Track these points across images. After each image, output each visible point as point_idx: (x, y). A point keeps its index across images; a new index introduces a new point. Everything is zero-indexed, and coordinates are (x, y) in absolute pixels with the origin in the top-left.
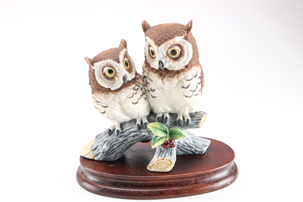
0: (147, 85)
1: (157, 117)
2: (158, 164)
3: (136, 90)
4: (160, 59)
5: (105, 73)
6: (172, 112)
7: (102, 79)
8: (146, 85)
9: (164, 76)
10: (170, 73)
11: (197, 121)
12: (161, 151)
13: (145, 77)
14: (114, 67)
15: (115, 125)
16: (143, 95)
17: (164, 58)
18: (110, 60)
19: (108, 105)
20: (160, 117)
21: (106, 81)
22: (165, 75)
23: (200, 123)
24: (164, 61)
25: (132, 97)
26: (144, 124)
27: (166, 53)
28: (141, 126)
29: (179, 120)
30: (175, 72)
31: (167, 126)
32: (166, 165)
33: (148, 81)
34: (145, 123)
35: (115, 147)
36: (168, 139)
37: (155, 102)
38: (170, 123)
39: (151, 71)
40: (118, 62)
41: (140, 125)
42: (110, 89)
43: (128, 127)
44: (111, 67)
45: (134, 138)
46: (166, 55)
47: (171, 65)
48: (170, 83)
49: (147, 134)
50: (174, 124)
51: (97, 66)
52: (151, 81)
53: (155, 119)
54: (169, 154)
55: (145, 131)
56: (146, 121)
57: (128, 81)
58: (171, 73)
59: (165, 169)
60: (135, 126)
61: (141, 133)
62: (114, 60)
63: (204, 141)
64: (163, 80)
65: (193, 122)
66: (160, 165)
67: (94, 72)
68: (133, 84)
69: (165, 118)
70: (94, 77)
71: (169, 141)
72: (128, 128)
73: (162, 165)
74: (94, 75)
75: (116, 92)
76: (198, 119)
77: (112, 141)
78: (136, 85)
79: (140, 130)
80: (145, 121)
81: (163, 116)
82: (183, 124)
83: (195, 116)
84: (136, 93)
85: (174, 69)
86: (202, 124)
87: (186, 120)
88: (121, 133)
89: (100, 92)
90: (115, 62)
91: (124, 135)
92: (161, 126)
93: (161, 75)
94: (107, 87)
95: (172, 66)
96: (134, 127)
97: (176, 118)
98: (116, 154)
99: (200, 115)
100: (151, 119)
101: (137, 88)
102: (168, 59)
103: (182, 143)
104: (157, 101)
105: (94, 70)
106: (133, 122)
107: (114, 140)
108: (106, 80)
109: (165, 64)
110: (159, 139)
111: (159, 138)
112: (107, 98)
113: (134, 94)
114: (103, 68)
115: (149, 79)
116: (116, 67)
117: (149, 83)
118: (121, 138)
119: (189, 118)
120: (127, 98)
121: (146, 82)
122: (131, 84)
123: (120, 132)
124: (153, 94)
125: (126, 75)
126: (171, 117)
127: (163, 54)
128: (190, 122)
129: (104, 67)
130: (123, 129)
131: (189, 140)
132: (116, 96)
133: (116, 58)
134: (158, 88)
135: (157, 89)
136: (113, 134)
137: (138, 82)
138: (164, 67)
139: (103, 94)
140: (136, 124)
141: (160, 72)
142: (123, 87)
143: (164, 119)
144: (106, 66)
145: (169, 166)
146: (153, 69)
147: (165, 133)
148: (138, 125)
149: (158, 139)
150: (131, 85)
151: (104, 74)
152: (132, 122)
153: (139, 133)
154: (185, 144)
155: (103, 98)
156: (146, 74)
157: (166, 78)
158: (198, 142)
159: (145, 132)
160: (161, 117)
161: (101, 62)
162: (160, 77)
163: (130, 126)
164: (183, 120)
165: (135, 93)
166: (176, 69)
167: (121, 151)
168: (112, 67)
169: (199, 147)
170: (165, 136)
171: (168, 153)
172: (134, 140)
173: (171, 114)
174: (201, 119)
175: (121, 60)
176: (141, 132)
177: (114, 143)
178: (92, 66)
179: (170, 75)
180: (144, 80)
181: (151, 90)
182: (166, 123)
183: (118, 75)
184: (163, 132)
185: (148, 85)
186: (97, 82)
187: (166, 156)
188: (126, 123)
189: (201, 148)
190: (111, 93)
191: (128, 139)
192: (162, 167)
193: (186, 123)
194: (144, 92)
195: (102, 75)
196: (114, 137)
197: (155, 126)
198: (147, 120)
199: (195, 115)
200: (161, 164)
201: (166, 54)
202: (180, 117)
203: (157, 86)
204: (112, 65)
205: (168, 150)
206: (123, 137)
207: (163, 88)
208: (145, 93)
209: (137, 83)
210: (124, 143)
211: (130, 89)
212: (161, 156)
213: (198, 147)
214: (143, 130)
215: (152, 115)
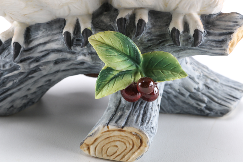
1: (119, 17)
2: (107, 141)
6: (158, 9)
11: (222, 38)
12: (120, 106)
15: (13, 31)
20: (125, 19)
23: (230, 43)
26: (83, 32)
28: (74, 39)
29: (174, 29)
31: (141, 44)
32: (128, 145)
34: (86, 30)
35: (10, 84)
36: (139, 77)
38: (150, 38)
41: (72, 35)
43: (43, 37)
45: (56, 68)
49: (87, 59)
50: (159, 40)
53: (112, 23)
54: (138, 116)
55: (85, 51)
56: (89, 26)
59: (124, 157)
60: (60, 37)
61: (74, 56)
63: (231, 87)
65: (211, 38)
66: (113, 144)
69: (136, 23)
71: (140, 84)
72: (41, 41)
73: (117, 143)
76: (224, 31)
77: (2, 69)
79: (72, 48)
80: (86, 25)
81: (133, 17)
82: (184, 41)
83: (218, 22)
86: (232, 45)
87: (192, 33)
88: (25, 51)
91: (32, 58)
92: (125, 43)
96: (56, 40)
97: (168, 25)
98: (13, 101)
99: (230, 21)
100: (102, 22)
103: (177, 87)
106: (58, 25)
107: (7, 67)
110: (116, 77)
111: (115, 73)
118: (24, 63)
119: (201, 28)
123: (22, 49)
126: (155, 22)
128: (203, 39)
130: (31, 41)
131: (195, 82)
136: (6, 53)
140: (62, 32)
143: (135, 25)
145: (135, 147)
147: (132, 63)
148: (68, 34)
149: (111, 76)
152: (54, 27)
153: (69, 56)
154: (184, 91)
158: (216, 88)
159: (84, 55)
160: (127, 18)
163: (48, 36)
164: (184, 32)
167: (26, 96)
169: (220, 101)
170: (133, 68)
171: (137, 114)
172: (58, 72)
173: (153, 13)
174: (231, 33)
176: (74, 53)
177: (6, 76)
182: (138, 34)
184: (127, 58)
187: (128, 123)
188: (41, 28)
189: (223, 103)
191: (41, 68)
192: (117, 149)
193: (192, 39)
196: (8, 60)
197: (107, 41)
198: (93, 23)
199: (217, 20)
200: (114, 141)
202: (176, 23)
205: (138, 106)
206: (28, 62)
210: (32, 77)
212: (116, 122)
213: (216, 99)
214: (78, 49)
215: (105, 13)
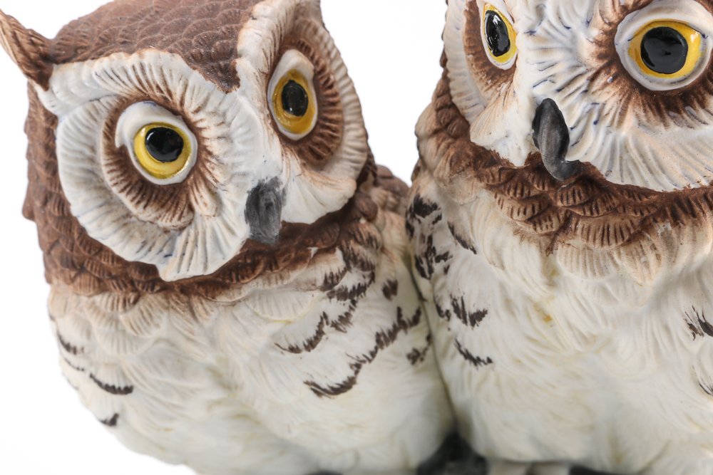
0: (431, 271)
3: (343, 295)
4: (543, 92)
5: (123, 148)
7: (102, 189)
8: (425, 265)
9: (564, 228)
10: (614, 211)
13: (421, 208)
14: (189, 107)
16: (401, 334)
17: (583, 82)
18: (165, 55)
19: (134, 383)
21: (130, 206)
22: (567, 220)
24: (573, 110)
25: (311, 345)
27: (599, 43)
30: (653, 205)
33: (444, 242)
37: (478, 389)
39: (470, 173)
40: (221, 80)
42: (149, 271)
44: (166, 105)
46: (597, 64)
47: (631, 145)
48: (600, 280)
51: (67, 91)
52: (465, 245)
57: (292, 231)
58: (624, 206)
62: (195, 60)
64: (550, 249)
67: (50, 135)
68: (329, 250)
70: (52, 167)
74: (50, 150)
75: (195, 300)
78: (351, 259)
84: (345, 319)
85: (647, 176)
89: (84, 279)
90: (196, 77)
93: (538, 212)
94: (128, 251)
95: (634, 153)
101: (351, 280)
102: (610, 97)
104: (498, 384)
105: (53, 120)
108: (126, 199)
109: (582, 134)
112: (129, 330)
113: (326, 328)
114: (117, 112)
115: (452, 229)
116: (201, 115)
117: (445, 257)
120: (275, 354)
121: (424, 247)
122: (313, 250)
124: (473, 338)
125: (275, 182)
127: (572, 50)
129: (123, 104)
132: (196, 328)
133: (210, 45)
134: (508, 304)
135: (503, 314)
137: (371, 240)
138: (570, 158)
139: (102, 300)
141: (537, 189)
142: (245, 265)
144: (138, 100)
146: (483, 160)
150: (313, 261)
151: (120, 158)
155: (98, 327)
156: (429, 191)
157: (578, 242)
161: (103, 64)
162: (529, 229)
165: (333, 317)
166: (663, 185)
168: (175, 113)
175: (248, 66)
178: (39, 89)
179: (614, 221)
180: (417, 232)
181: (460, 311)
183: (217, 173)
185: (438, 267)
186: (63, 204)
190: (160, 297)
194: (408, 315)
195: (102, 158)
201: (600, 57)
203: (502, 286)
204: (177, 98)
207: (550, 309)
208: (415, 321)
209: (359, 249)
211: (298, 286)
215: (451, 465)
